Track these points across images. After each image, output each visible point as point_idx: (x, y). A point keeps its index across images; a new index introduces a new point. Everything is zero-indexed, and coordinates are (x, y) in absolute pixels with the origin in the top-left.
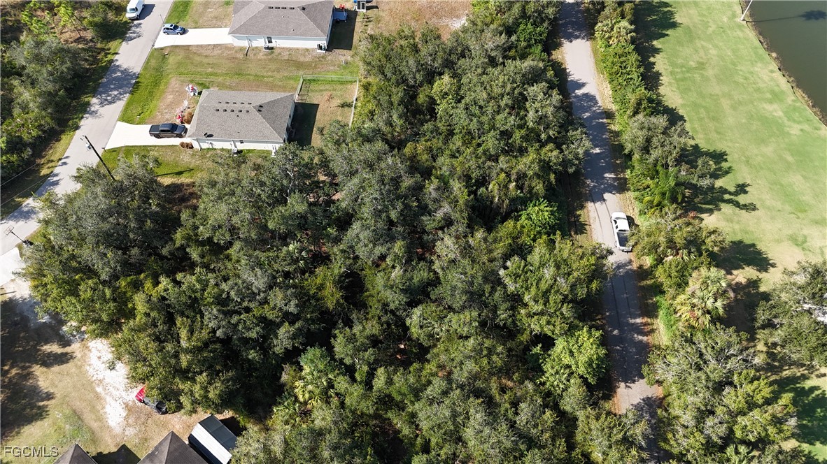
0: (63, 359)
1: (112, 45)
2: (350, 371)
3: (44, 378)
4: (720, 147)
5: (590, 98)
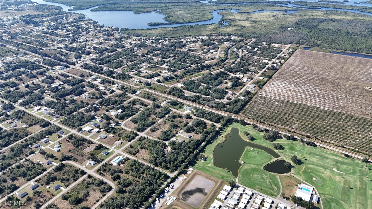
0: (168, 147)
1: (176, 134)
4: (206, 150)
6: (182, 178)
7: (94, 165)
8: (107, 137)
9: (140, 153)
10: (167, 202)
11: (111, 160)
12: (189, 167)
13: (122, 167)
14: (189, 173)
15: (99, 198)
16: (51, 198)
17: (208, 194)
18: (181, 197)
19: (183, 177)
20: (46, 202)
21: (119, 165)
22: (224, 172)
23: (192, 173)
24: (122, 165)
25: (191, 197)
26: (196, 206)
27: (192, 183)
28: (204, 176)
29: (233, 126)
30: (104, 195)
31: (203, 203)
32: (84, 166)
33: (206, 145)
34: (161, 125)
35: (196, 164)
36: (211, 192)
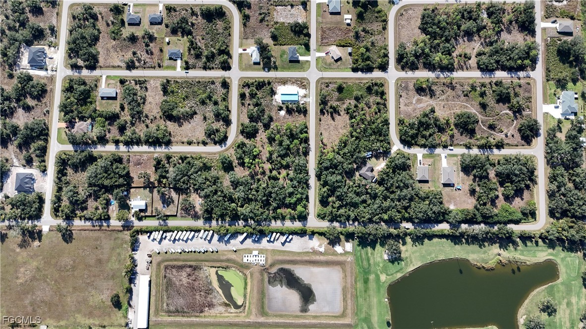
0: (384, 160)
1: (442, 147)
2: (382, 193)
3: (381, 159)
4: (424, 245)
5: (434, 227)
6: (317, 244)
7: (255, 64)
8: (339, 13)
9: (333, 119)
10: (249, 255)
11: (284, 82)
12: (353, 240)
13: (278, 120)
14: (338, 249)
15: (195, 141)
16: (154, 68)
17: (307, 314)
18: (274, 270)
19: (320, 246)
20: (145, 68)
21: (281, 109)
22: (380, 314)
23: (341, 254)
24: (283, 113)
25: (284, 287)
26: (269, 308)
27: (316, 270)
28: (346, 282)
29: (563, 259)
30: (205, 144)
31: (281, 316)
32: (241, 51)
33: (442, 236)
34: (453, 88)
35: (369, 249)
36: (315, 317)
